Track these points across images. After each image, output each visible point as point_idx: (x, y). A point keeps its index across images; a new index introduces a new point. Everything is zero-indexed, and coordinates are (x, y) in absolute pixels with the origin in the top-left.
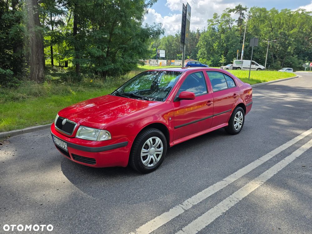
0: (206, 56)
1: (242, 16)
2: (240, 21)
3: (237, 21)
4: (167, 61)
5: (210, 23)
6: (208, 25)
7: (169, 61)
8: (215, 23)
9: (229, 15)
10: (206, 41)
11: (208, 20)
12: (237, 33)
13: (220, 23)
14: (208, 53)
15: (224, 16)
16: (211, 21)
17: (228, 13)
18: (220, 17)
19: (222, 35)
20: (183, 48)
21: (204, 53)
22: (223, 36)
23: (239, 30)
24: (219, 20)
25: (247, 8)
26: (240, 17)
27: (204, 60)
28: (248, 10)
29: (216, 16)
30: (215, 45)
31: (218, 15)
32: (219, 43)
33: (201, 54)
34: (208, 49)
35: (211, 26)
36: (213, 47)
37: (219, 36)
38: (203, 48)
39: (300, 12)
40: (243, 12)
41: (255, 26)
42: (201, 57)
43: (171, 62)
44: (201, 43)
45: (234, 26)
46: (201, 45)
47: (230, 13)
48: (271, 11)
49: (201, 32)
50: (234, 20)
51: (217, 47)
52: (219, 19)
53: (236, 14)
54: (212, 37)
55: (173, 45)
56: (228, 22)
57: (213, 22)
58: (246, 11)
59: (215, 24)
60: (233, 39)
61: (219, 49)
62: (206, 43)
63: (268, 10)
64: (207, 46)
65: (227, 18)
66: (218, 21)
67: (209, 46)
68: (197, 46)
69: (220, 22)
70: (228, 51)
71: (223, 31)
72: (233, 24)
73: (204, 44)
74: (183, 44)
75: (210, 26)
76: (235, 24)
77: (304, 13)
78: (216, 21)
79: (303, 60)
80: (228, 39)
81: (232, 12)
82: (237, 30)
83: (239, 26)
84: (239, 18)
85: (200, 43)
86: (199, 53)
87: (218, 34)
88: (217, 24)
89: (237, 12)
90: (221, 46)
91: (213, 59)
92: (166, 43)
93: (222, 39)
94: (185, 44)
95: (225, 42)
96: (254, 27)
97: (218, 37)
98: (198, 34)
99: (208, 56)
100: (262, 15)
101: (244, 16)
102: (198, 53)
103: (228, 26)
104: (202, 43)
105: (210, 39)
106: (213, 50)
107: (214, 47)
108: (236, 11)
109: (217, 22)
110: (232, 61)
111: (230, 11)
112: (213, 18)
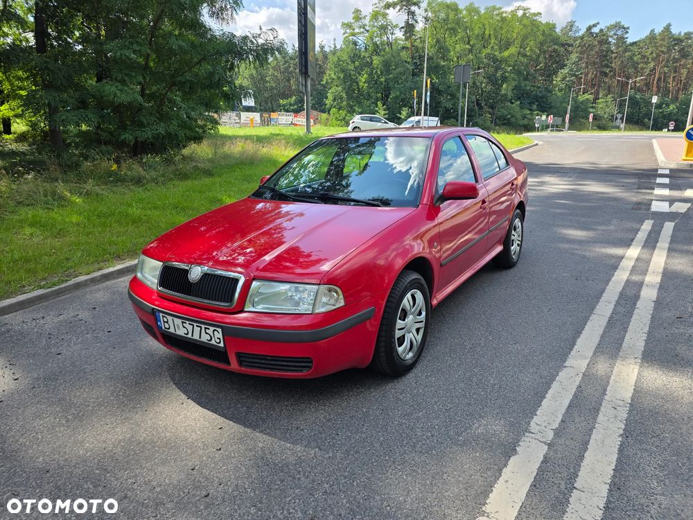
0: (345, 103)
1: (413, 18)
2: (409, 28)
3: (402, 28)
4: (261, 116)
5: (348, 31)
6: (344, 34)
7: (266, 115)
8: (357, 30)
9: (385, 15)
10: (343, 71)
11: (343, 24)
12: (404, 54)
13: (368, 31)
14: (350, 97)
15: (375, 16)
16: (349, 26)
17: (382, 11)
18: (368, 18)
19: (374, 58)
20: (306, 86)
21: (341, 98)
22: (376, 60)
23: (408, 48)
24: (366, 25)
25: (420, 2)
26: (408, 19)
27: (341, 111)
28: (424, 5)
29: (358, 15)
30: (363, 79)
31: (363, 14)
32: (370, 75)
33: (334, 100)
34: (349, 88)
35: (351, 38)
36: (357, 83)
37: (368, 60)
38: (337, 86)
39: (520, 13)
40: (413, 8)
41: (438, 41)
42: (335, 106)
43: (270, 116)
44: (333, 76)
45: (396, 40)
46: (333, 79)
47: (387, 11)
48: (466, 9)
49: (327, 49)
50: (396, 26)
51: (366, 85)
52: (367, 22)
53: (401, 13)
54: (354, 62)
55: (267, 79)
56: (384, 28)
57: (354, 29)
58: (419, 8)
59: (358, 33)
60: (397, 66)
61: (371, 88)
62: (342, 76)
63: (461, 7)
64: (345, 82)
65: (381, 22)
66: (364, 28)
67: (349, 80)
68: (324, 82)
69: (367, 28)
70: (389, 94)
71: (377, 50)
72: (396, 35)
73: (339, 78)
74: (304, 76)
75: (347, 37)
76: (399, 34)
77: (527, 15)
78: (360, 27)
79: (530, 110)
80: (387, 65)
81: (391, 9)
82: (403, 48)
83: (407, 39)
84: (407, 23)
85: (330, 75)
86: (330, 96)
87: (367, 55)
88: (363, 32)
89: (401, 9)
90: (373, 81)
91: (360, 110)
92: (252, 75)
93: (375, 66)
94: (309, 76)
95: (382, 73)
96: (436, 42)
97: (367, 62)
98: (321, 55)
99: (348, 104)
100: (451, 16)
102: (327, 98)
103: (385, 39)
104: (335, 74)
105: (351, 67)
106: (359, 91)
107: (361, 84)
108: (398, 7)
109: (362, 30)
110: (400, 114)
111: (388, 6)
112: (353, 19)
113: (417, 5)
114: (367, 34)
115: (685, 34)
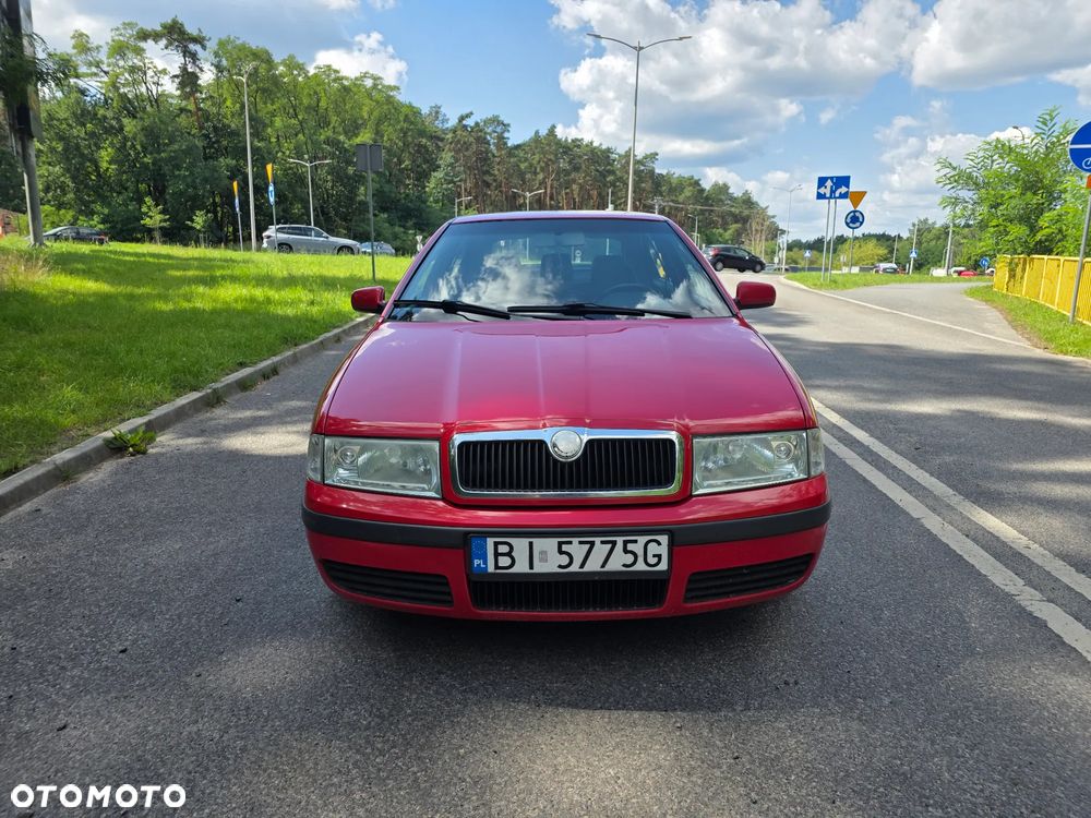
0: (71, 196)
1: (194, 63)
2: (188, 80)
3: (175, 76)
8: (83, 69)
9: (139, 52)
10: (61, 138)
12: (183, 120)
13: (106, 73)
14: (80, 186)
15: (119, 50)
17: (133, 42)
18: (104, 51)
19: (126, 121)
21: (63, 187)
22: (130, 126)
23: (190, 111)
24: (101, 62)
26: (186, 64)
27: (63, 211)
28: (212, 45)
29: (82, 43)
30: (105, 156)
31: (94, 42)
32: (121, 149)
34: (77, 170)
36: (96, 163)
37: (114, 123)
39: (369, 83)
40: (193, 47)
42: (49, 201)
45: (166, 95)
47: (142, 44)
48: (283, 63)
50: (164, 72)
51: (113, 167)
52: (102, 56)
53: (169, 51)
54: (84, 125)
58: (204, 48)
59: (87, 75)
60: (172, 139)
61: (123, 173)
62: (59, 147)
63: (277, 58)
64: (68, 159)
65: (132, 60)
66: (98, 66)
67: (76, 157)
69: (105, 68)
70: (164, 187)
71: (128, 107)
72: (164, 88)
77: (380, 87)
78: (90, 65)
79: (404, 227)
80: (152, 136)
81: (150, 42)
82: (181, 111)
83: (185, 96)
84: (184, 69)
87: (110, 114)
88: (96, 74)
89: (170, 44)
90: (130, 163)
91: (106, 211)
93: (129, 135)
95: (144, 148)
96: (242, 108)
97: (112, 127)
99: (79, 199)
100: (262, 71)
101: (198, 63)
103: (143, 89)
105: (78, 131)
106: (99, 175)
107: (104, 165)
108: (163, 42)
109: (94, 70)
110: (192, 221)
111: (144, 36)
112: (74, 47)
113: (200, 43)
114: (106, 79)
115: (573, 141)
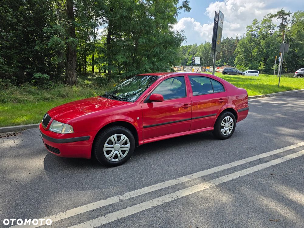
0: (244, 62)
1: (285, 21)
2: (282, 27)
3: (279, 26)
4: (202, 68)
5: (250, 29)
6: (247, 31)
7: (204, 68)
8: (254, 29)
9: (270, 21)
10: (244, 48)
11: (247, 27)
12: (278, 39)
13: (260, 29)
14: (246, 59)
15: (264, 22)
16: (250, 27)
17: (269, 19)
18: (260, 23)
20: (214, 55)
21: (242, 60)
22: (262, 42)
23: (281, 35)
24: (259, 26)
25: (290, 13)
26: (283, 22)
27: (241, 66)
28: (292, 15)
29: (255, 22)
31: (258, 21)
32: (259, 49)
33: (239, 60)
34: (246, 55)
35: (250, 33)
36: (251, 53)
37: (258, 42)
38: (240, 54)
40: (285, 17)
41: (299, 31)
42: (238, 64)
43: (206, 68)
44: (239, 50)
45: (275, 32)
46: (239, 51)
47: (271, 19)
49: (240, 38)
50: (276, 25)
51: (256, 54)
52: (259, 25)
53: (279, 19)
54: (250, 43)
55: (209, 52)
56: (268, 27)
57: (252, 29)
58: (289, 16)
59: (255, 30)
60: (274, 44)
61: (258, 55)
62: (243, 50)
64: (245, 53)
65: (267, 24)
67: (247, 52)
68: (234, 53)
69: (260, 27)
70: (268, 58)
71: (264, 37)
72: (275, 30)
73: (242, 51)
74: (214, 51)
75: (249, 32)
76: (277, 29)
78: (256, 27)
80: (268, 45)
81: (274, 18)
82: (278, 36)
83: (281, 31)
84: (282, 24)
85: (238, 49)
86: (236, 59)
87: (258, 40)
88: (257, 30)
89: (279, 17)
90: (260, 52)
91: (251, 66)
92: (203, 51)
93: (262, 45)
94: (216, 51)
95: (265, 48)
96: (298, 32)
97: (258, 43)
98: (236, 41)
99: (246, 63)
101: (286, 21)
103: (269, 32)
104: (240, 49)
105: (249, 45)
106: (252, 56)
107: (253, 53)
108: (278, 17)
109: (257, 28)
110: (273, 67)
111: (272, 16)
112: (253, 24)
113: (288, 15)
114: (259, 30)
